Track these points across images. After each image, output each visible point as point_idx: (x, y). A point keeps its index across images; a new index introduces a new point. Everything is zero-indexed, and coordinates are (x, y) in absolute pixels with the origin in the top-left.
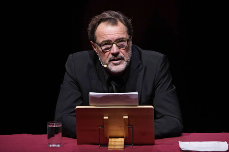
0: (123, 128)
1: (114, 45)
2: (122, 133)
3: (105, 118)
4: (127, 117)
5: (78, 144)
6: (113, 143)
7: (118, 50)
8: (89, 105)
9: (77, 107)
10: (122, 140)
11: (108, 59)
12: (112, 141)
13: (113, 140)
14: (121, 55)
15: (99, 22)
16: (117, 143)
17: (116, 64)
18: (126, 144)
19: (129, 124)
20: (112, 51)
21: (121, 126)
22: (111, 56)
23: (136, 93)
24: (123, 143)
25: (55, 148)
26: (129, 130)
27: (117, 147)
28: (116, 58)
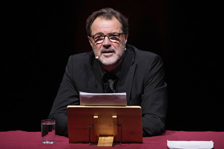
0: (113, 127)
1: (106, 38)
2: (111, 132)
3: (95, 117)
4: (116, 117)
5: (70, 143)
6: (102, 141)
7: (110, 43)
9: (69, 106)
10: (111, 139)
11: (100, 51)
12: (101, 139)
13: (103, 138)
14: (112, 48)
16: (106, 141)
17: (107, 57)
18: (115, 142)
19: (118, 124)
20: (104, 44)
21: (110, 125)
22: (102, 48)
23: (125, 94)
24: (112, 141)
25: (48, 145)
26: (118, 129)
27: (106, 145)
28: (107, 50)
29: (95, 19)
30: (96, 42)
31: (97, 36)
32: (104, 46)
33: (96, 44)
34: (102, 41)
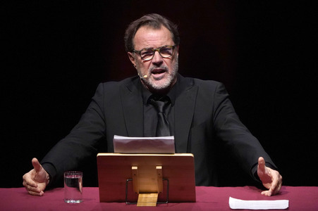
0: (156, 181)
1: (157, 53)
2: (154, 188)
3: (133, 168)
4: (160, 168)
5: (101, 201)
6: (143, 200)
7: (162, 59)
8: (113, 152)
9: (99, 154)
10: (154, 197)
11: (149, 70)
12: (142, 197)
13: (144, 195)
14: (165, 65)
15: (139, 26)
16: (148, 199)
17: (157, 79)
18: (160, 201)
19: (164, 177)
20: (154, 61)
21: (154, 179)
22: (152, 66)
23: (172, 138)
24: (156, 199)
25: (73, 204)
26: (164, 184)
27: (148, 205)
28: (158, 68)
29: (137, 29)
30: (142, 58)
31: (144, 51)
32: (154, 64)
33: (142, 61)
34: (151, 58)
